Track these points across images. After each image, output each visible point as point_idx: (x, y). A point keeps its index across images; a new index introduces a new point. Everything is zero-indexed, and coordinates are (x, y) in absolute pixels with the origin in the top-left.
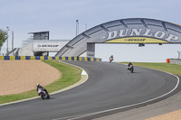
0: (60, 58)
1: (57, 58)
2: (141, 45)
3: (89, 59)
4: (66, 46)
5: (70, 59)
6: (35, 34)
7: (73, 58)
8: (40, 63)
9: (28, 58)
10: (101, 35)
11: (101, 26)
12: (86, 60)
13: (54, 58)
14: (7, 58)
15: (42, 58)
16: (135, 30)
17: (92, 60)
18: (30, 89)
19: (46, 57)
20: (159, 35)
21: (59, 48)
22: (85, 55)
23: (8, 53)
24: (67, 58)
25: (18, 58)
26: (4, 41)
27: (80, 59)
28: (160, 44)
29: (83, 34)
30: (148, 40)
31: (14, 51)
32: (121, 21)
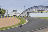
0: (20, 17)
2: (42, 13)
3: (28, 17)
4: (22, 13)
5: (23, 17)
7: (24, 17)
8: (15, 18)
9: (12, 17)
10: (31, 10)
11: (31, 8)
12: (27, 17)
13: (19, 17)
14: (6, 17)
15: (15, 17)
16: (40, 9)
17: (29, 17)
18: (12, 25)
19: (17, 17)
21: (20, 14)
22: (27, 16)
23: (7, 16)
24: (22, 17)
25: (9, 17)
26: (5, 12)
27: (26, 17)
28: (47, 12)
29: (26, 10)
30: (43, 11)
31: (8, 15)
32: (36, 6)
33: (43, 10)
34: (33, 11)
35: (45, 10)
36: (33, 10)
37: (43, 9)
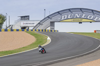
1: (34, 30)
2: (80, 23)
3: (51, 31)
4: (39, 23)
5: (41, 31)
6: (21, 17)
8: (24, 33)
9: (18, 30)
10: (58, 17)
13: (32, 30)
14: (6, 30)
15: (25, 30)
16: (77, 15)
17: (53, 31)
19: (28, 30)
20: (90, 17)
21: (35, 25)
23: (7, 27)
24: (39, 30)
25: (12, 30)
26: (4, 21)
27: (47, 31)
28: (91, 22)
29: (48, 17)
31: (10, 26)
32: (69, 10)
33: (83, 17)
34: (63, 19)
35: (88, 18)
36: (63, 17)
37: (84, 15)
